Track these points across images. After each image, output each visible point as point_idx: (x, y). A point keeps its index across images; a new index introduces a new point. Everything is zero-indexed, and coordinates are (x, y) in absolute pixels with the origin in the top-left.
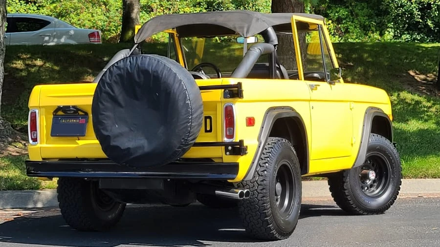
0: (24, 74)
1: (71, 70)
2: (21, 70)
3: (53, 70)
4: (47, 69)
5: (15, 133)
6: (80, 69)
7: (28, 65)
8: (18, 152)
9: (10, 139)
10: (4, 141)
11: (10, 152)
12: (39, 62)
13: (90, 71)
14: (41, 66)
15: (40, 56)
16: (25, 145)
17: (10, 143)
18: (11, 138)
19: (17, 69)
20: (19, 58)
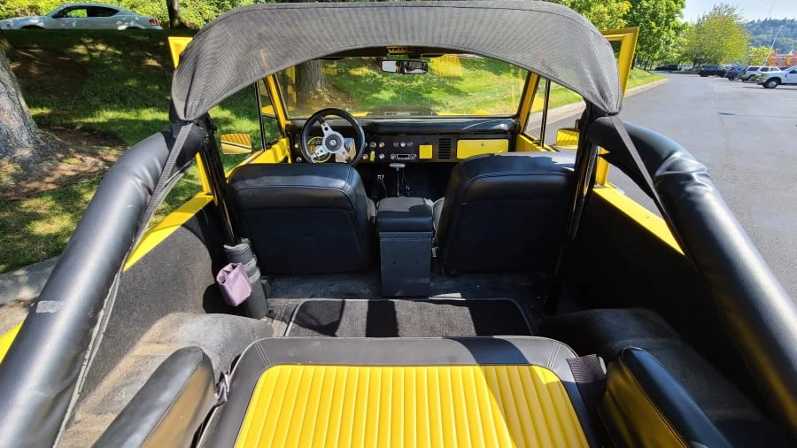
0: (86, 59)
1: (133, 54)
2: (83, 55)
3: (115, 55)
4: (110, 54)
5: (66, 146)
6: (141, 53)
7: (90, 50)
8: (73, 171)
9: (60, 156)
10: (51, 159)
11: (63, 172)
12: (101, 47)
13: (149, 54)
14: (102, 51)
15: (101, 40)
16: (81, 159)
17: (61, 160)
18: (60, 153)
19: (78, 54)
20: (81, 43)
